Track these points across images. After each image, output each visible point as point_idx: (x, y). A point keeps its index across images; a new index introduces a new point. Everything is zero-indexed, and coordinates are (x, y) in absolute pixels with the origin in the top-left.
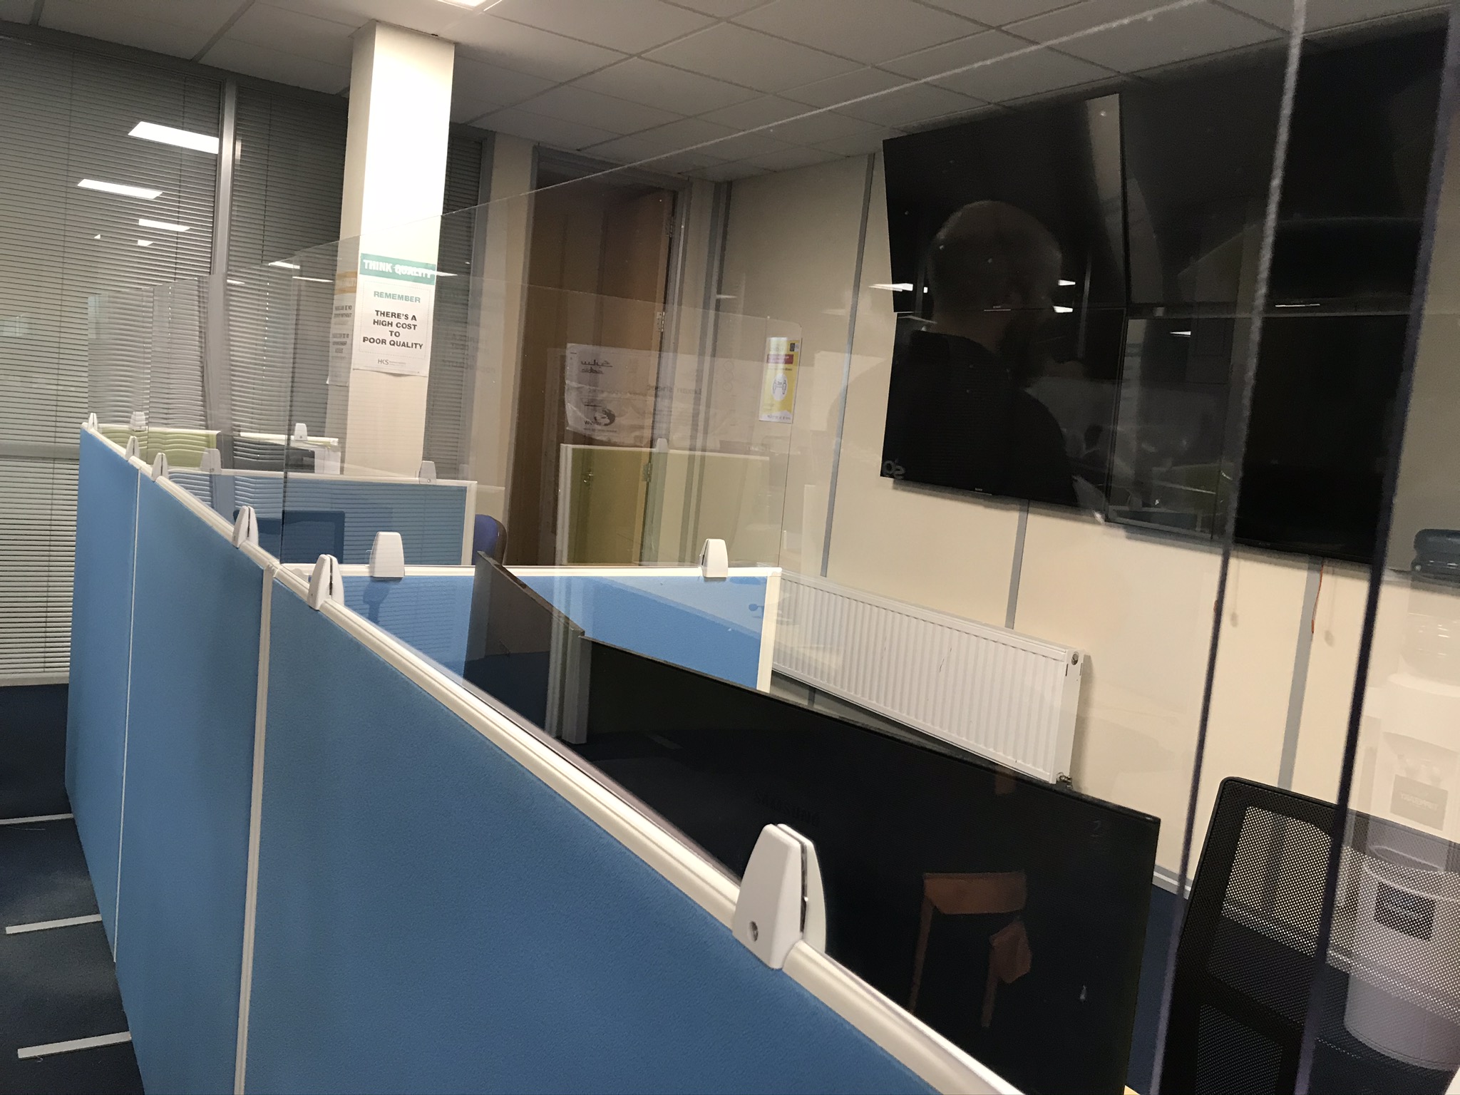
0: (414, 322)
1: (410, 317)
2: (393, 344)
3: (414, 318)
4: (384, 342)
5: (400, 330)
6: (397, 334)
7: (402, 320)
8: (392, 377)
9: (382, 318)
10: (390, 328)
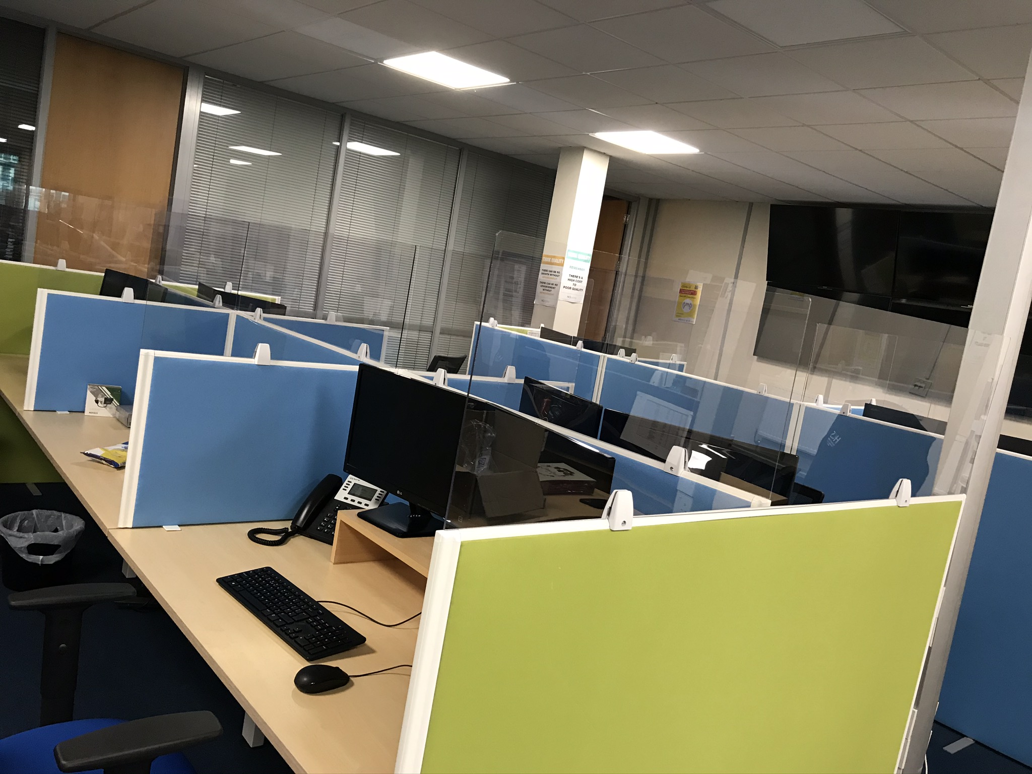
0: (581, 280)
1: (581, 277)
2: (573, 289)
3: (582, 278)
4: (570, 288)
5: (577, 283)
6: (575, 285)
7: (578, 279)
8: (570, 304)
9: (571, 278)
10: (573, 282)
